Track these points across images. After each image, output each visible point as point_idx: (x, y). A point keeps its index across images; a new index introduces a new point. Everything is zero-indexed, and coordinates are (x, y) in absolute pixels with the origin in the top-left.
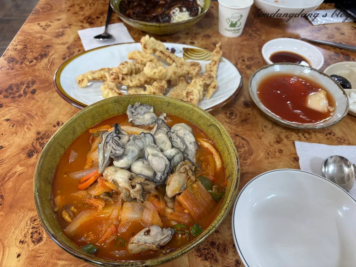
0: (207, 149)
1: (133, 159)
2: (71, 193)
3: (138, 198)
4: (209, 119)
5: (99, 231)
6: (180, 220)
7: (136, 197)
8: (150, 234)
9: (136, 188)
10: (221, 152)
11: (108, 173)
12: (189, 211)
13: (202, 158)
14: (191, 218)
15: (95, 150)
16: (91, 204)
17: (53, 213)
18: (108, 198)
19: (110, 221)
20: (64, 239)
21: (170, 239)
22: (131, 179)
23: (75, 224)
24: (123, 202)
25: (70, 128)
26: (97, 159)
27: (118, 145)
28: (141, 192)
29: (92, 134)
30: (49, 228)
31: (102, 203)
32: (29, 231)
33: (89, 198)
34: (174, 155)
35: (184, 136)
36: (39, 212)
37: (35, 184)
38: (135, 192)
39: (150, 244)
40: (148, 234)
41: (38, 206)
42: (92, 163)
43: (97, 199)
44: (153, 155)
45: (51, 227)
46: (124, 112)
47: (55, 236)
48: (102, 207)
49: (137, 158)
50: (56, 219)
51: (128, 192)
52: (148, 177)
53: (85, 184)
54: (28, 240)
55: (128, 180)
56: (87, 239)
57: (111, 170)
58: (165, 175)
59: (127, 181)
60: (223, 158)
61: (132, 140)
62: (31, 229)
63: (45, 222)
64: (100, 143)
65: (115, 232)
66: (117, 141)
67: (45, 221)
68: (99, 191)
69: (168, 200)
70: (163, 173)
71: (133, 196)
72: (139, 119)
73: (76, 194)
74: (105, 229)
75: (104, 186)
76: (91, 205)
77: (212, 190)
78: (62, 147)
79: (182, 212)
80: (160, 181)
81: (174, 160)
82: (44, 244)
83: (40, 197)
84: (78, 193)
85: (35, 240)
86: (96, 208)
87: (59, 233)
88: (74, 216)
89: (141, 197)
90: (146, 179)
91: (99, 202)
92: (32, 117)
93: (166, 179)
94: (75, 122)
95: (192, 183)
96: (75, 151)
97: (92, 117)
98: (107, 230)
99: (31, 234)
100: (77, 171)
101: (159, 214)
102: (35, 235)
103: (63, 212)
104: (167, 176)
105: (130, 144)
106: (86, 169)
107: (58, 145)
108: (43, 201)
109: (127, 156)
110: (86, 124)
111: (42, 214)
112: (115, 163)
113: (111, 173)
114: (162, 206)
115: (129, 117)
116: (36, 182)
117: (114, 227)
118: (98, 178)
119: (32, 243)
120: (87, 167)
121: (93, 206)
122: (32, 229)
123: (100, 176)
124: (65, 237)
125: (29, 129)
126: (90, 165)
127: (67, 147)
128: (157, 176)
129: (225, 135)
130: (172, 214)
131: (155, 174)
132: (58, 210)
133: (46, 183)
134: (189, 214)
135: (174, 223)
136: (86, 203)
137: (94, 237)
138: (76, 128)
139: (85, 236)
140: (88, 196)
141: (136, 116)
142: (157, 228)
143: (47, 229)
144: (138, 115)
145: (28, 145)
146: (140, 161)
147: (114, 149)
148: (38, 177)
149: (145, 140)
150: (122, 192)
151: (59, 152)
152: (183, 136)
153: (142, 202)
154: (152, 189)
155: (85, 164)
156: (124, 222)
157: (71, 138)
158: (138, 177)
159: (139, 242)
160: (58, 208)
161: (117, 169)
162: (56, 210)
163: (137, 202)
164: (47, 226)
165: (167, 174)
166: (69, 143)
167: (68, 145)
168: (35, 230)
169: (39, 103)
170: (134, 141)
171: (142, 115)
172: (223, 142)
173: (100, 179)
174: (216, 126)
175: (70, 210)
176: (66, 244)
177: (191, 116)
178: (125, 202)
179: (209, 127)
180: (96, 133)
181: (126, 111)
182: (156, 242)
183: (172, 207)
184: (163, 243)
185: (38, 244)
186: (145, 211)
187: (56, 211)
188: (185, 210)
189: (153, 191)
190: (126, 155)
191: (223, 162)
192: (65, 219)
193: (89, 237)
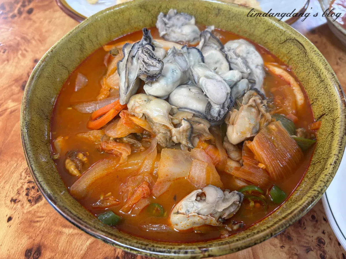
0: (281, 76)
1: (174, 83)
2: (78, 133)
3: (184, 142)
4: (285, 31)
5: (123, 192)
6: (251, 179)
7: (181, 141)
8: (205, 200)
9: (181, 127)
10: (302, 81)
11: (136, 103)
12: (266, 165)
13: (273, 90)
14: (268, 176)
15: (114, 72)
16: (109, 150)
17: (53, 161)
18: (136, 142)
19: (139, 177)
20: (68, 202)
21: (238, 209)
22: (171, 113)
23: (85, 180)
24: (159, 148)
25: (76, 41)
26: (118, 84)
27: (152, 57)
28: (188, 133)
29: (107, 52)
30: (44, 184)
31: (127, 150)
32: (23, 186)
33: (106, 142)
34: (238, 80)
35: (247, 56)
36: (28, 158)
37: (23, 116)
38: (179, 133)
39: (207, 216)
40: (201, 199)
41: (26, 149)
42: (109, 91)
43: (118, 144)
44: (207, 77)
45: (47, 183)
46: (153, 25)
47: (53, 198)
48: (127, 155)
49: (178, 84)
50: (57, 171)
51: (169, 133)
52: (198, 112)
53: (99, 121)
54: (22, 198)
55: (167, 114)
56: (105, 203)
57: (140, 99)
58: (226, 110)
59: (167, 116)
60: (306, 91)
61: (171, 54)
62: (26, 184)
63: (38, 175)
64: (121, 61)
65: (148, 194)
66: (150, 50)
67: (38, 172)
68: (123, 131)
69: (231, 148)
70: (221, 106)
71: (177, 139)
72: (174, 32)
73: (85, 136)
74: (133, 190)
75: (130, 123)
76: (110, 152)
77: (297, 136)
78: (65, 68)
79: (255, 168)
80: (219, 117)
81: (237, 87)
82: (44, 205)
83: (30, 136)
84: (88, 133)
85: (32, 199)
86: (117, 157)
87: (61, 192)
88: (83, 167)
89: (189, 142)
90: (194, 114)
91: (122, 147)
92: (28, 41)
93: (227, 116)
94: (83, 33)
95: (267, 123)
96: (85, 75)
97: (107, 28)
98: (136, 190)
99: (26, 191)
100: (87, 102)
101: (216, 168)
102: (32, 192)
103: (67, 161)
104: (228, 112)
105: (168, 61)
106: (100, 100)
107: (58, 63)
108: (36, 142)
109: (165, 78)
110: (99, 38)
111: (33, 163)
112: (146, 88)
113: (141, 103)
114: (220, 156)
115: (160, 31)
116: (23, 112)
117: (147, 187)
118: (120, 112)
119: (28, 202)
120: (102, 97)
121: (112, 154)
122: (28, 184)
123: (123, 109)
124: (71, 198)
125: (23, 56)
126: (107, 93)
127: (71, 69)
128: (212, 110)
129: (314, 53)
130: (237, 169)
131: (209, 106)
132: (60, 158)
133: (41, 117)
134: (266, 170)
135: (240, 183)
136: (102, 149)
137: (116, 201)
138: (85, 42)
139: (102, 198)
140: (105, 138)
141: (171, 29)
142: (217, 190)
143: (41, 186)
144: (174, 28)
145: (22, 75)
146: (184, 87)
147: (146, 63)
148: (27, 106)
149: (189, 57)
150: (159, 132)
151: (61, 75)
152: (245, 55)
153: (189, 149)
154: (205, 130)
155: (99, 93)
156: (162, 179)
157: (77, 56)
158: (181, 112)
159: (188, 211)
160: (60, 155)
161: (150, 97)
162: (56, 157)
163: (181, 149)
164: (41, 181)
165: (228, 108)
166: (75, 65)
167: (73, 67)
168: (31, 185)
169: (37, 25)
170: (173, 57)
171: (180, 28)
172: (309, 64)
173: (124, 113)
174: (297, 40)
175: (76, 158)
176: (71, 213)
177: (252, 30)
178: (164, 148)
179: (281, 45)
180: (113, 50)
181: (156, 22)
182: (216, 213)
183: (237, 159)
184: (229, 215)
185: (35, 204)
186: (194, 164)
187: (57, 160)
188: (260, 164)
189: (206, 133)
190: (164, 76)
191: (306, 97)
192: (70, 171)
193: (108, 201)
